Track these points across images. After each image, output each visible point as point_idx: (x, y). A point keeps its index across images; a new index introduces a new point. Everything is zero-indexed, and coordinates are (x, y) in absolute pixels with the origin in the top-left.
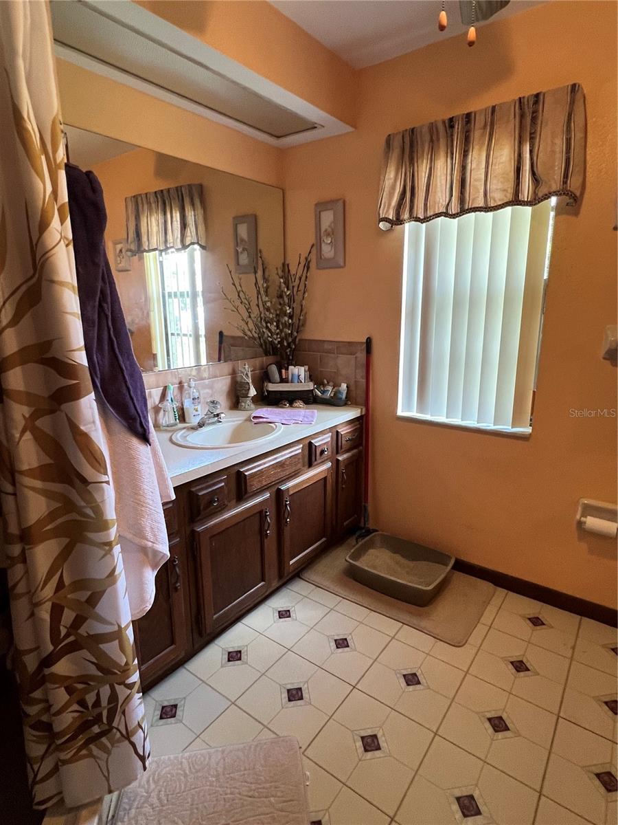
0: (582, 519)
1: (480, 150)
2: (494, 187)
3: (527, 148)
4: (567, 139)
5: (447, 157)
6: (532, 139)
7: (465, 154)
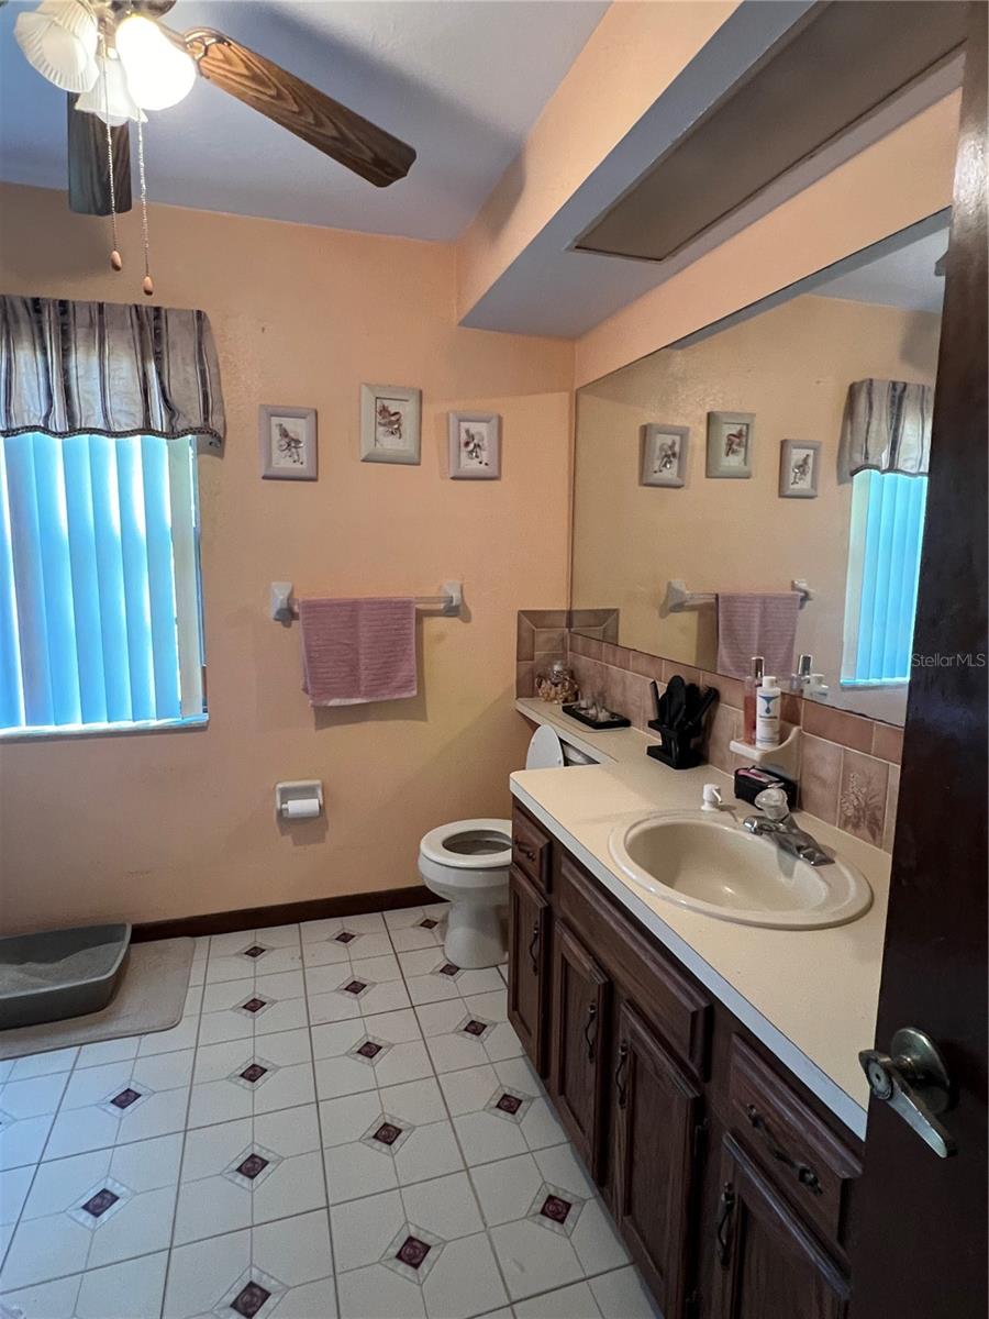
0: (284, 806)
1: (88, 354)
2: (116, 407)
3: (152, 367)
4: (201, 371)
5: (35, 350)
6: (158, 359)
7: (65, 353)
